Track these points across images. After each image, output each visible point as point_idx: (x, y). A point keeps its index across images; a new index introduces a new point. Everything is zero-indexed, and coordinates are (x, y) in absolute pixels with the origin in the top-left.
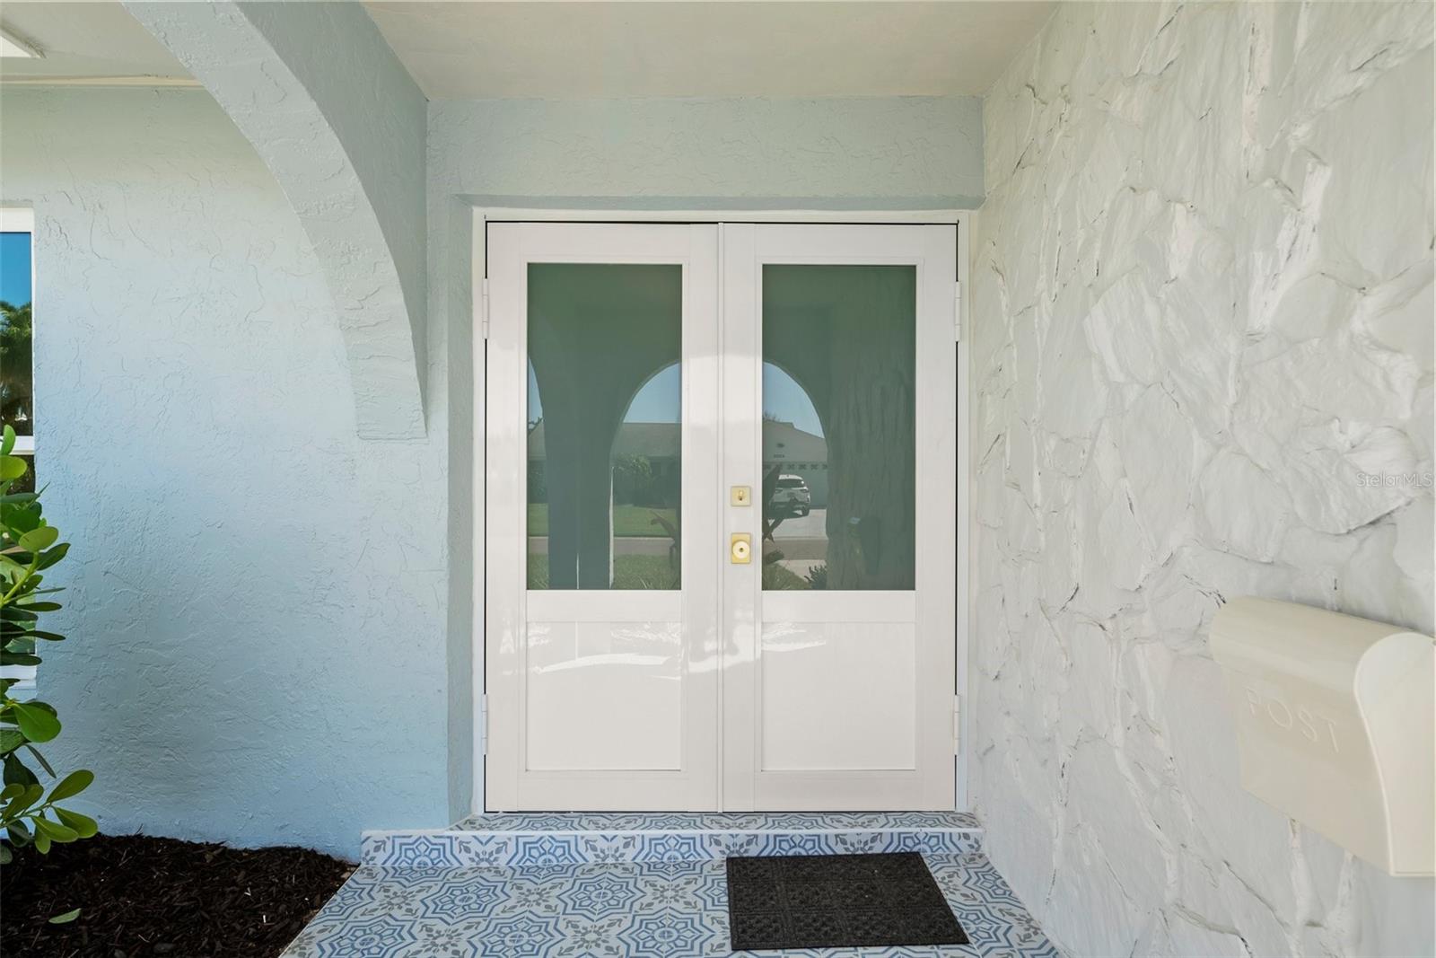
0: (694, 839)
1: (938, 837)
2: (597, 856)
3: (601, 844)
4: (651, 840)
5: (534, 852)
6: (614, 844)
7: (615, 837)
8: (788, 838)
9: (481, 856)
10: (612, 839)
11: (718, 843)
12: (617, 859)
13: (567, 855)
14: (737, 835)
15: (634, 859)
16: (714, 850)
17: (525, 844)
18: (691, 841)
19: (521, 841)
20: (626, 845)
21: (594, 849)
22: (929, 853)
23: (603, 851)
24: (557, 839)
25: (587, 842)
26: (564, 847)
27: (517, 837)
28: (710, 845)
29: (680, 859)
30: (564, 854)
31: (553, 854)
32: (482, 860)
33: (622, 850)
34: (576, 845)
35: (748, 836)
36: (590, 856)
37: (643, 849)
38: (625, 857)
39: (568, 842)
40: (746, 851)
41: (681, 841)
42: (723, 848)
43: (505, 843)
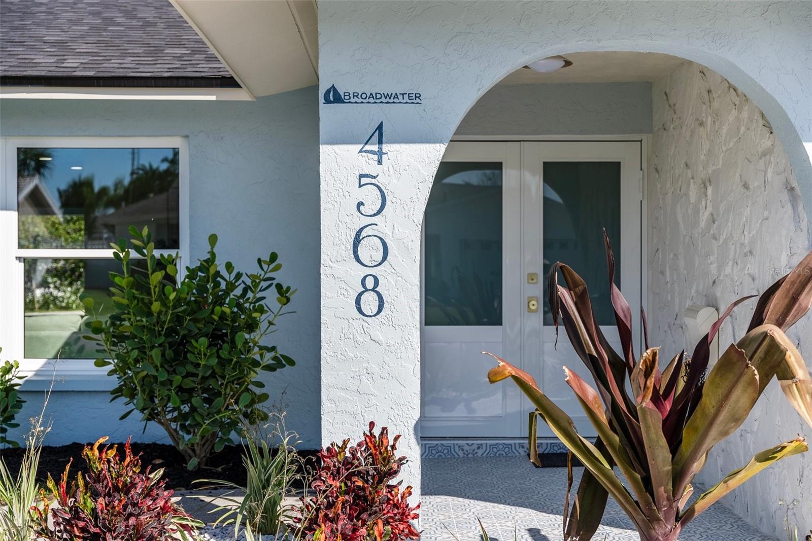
0: (511, 445)
2: (464, 453)
3: (466, 448)
4: (490, 446)
5: (434, 452)
6: (473, 447)
7: (473, 444)
8: (557, 445)
10: (471, 445)
11: (523, 447)
12: (474, 455)
13: (450, 453)
15: (482, 455)
16: (521, 450)
17: (429, 447)
19: (427, 446)
20: (478, 448)
21: (463, 450)
23: (467, 451)
24: (445, 445)
25: (459, 446)
26: (448, 449)
27: (425, 444)
28: (519, 448)
29: (505, 455)
30: (448, 452)
31: (443, 453)
33: (476, 451)
34: (454, 448)
36: (461, 453)
37: (486, 450)
38: (478, 454)
39: (450, 447)
41: (505, 446)
42: (525, 449)
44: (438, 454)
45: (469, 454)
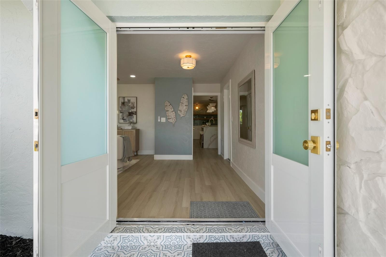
0: (181, 236)
1: (266, 236)
2: (148, 242)
3: (149, 238)
4: (166, 237)
5: (126, 241)
6: (154, 238)
7: (154, 235)
8: (214, 236)
9: (108, 242)
10: (153, 236)
11: (189, 238)
12: (155, 243)
13: (137, 242)
14: (196, 235)
15: (161, 243)
16: (188, 240)
17: (123, 238)
18: (180, 237)
19: (122, 237)
20: (158, 238)
21: (147, 240)
22: (263, 242)
23: (150, 241)
24: (134, 236)
25: (144, 237)
26: (136, 239)
27: (120, 236)
28: (187, 238)
29: (177, 243)
30: (137, 241)
31: (133, 241)
32: (108, 243)
33: (156, 240)
34: (141, 238)
35: (200, 235)
36: (145, 242)
37: (163, 240)
38: (157, 243)
39: (138, 237)
40: (199, 241)
41: (177, 237)
42: (191, 239)
43: (116, 238)
44: (130, 242)
45: (151, 242)
